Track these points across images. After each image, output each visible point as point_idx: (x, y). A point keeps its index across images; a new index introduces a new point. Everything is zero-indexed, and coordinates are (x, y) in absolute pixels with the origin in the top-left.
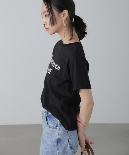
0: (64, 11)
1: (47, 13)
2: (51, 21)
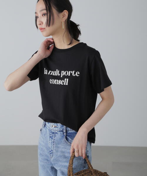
1: (45, 12)
2: (47, 21)
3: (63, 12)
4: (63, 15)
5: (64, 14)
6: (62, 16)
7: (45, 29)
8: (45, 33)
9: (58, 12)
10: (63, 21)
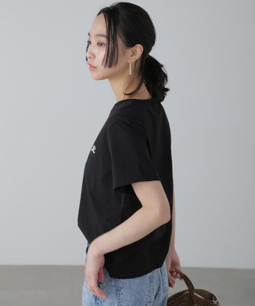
0: (136, 48)
1: (104, 40)
3: (134, 48)
4: (133, 52)
5: (135, 50)
6: (131, 53)
7: (96, 69)
8: (95, 74)
9: (126, 45)
10: (131, 62)
